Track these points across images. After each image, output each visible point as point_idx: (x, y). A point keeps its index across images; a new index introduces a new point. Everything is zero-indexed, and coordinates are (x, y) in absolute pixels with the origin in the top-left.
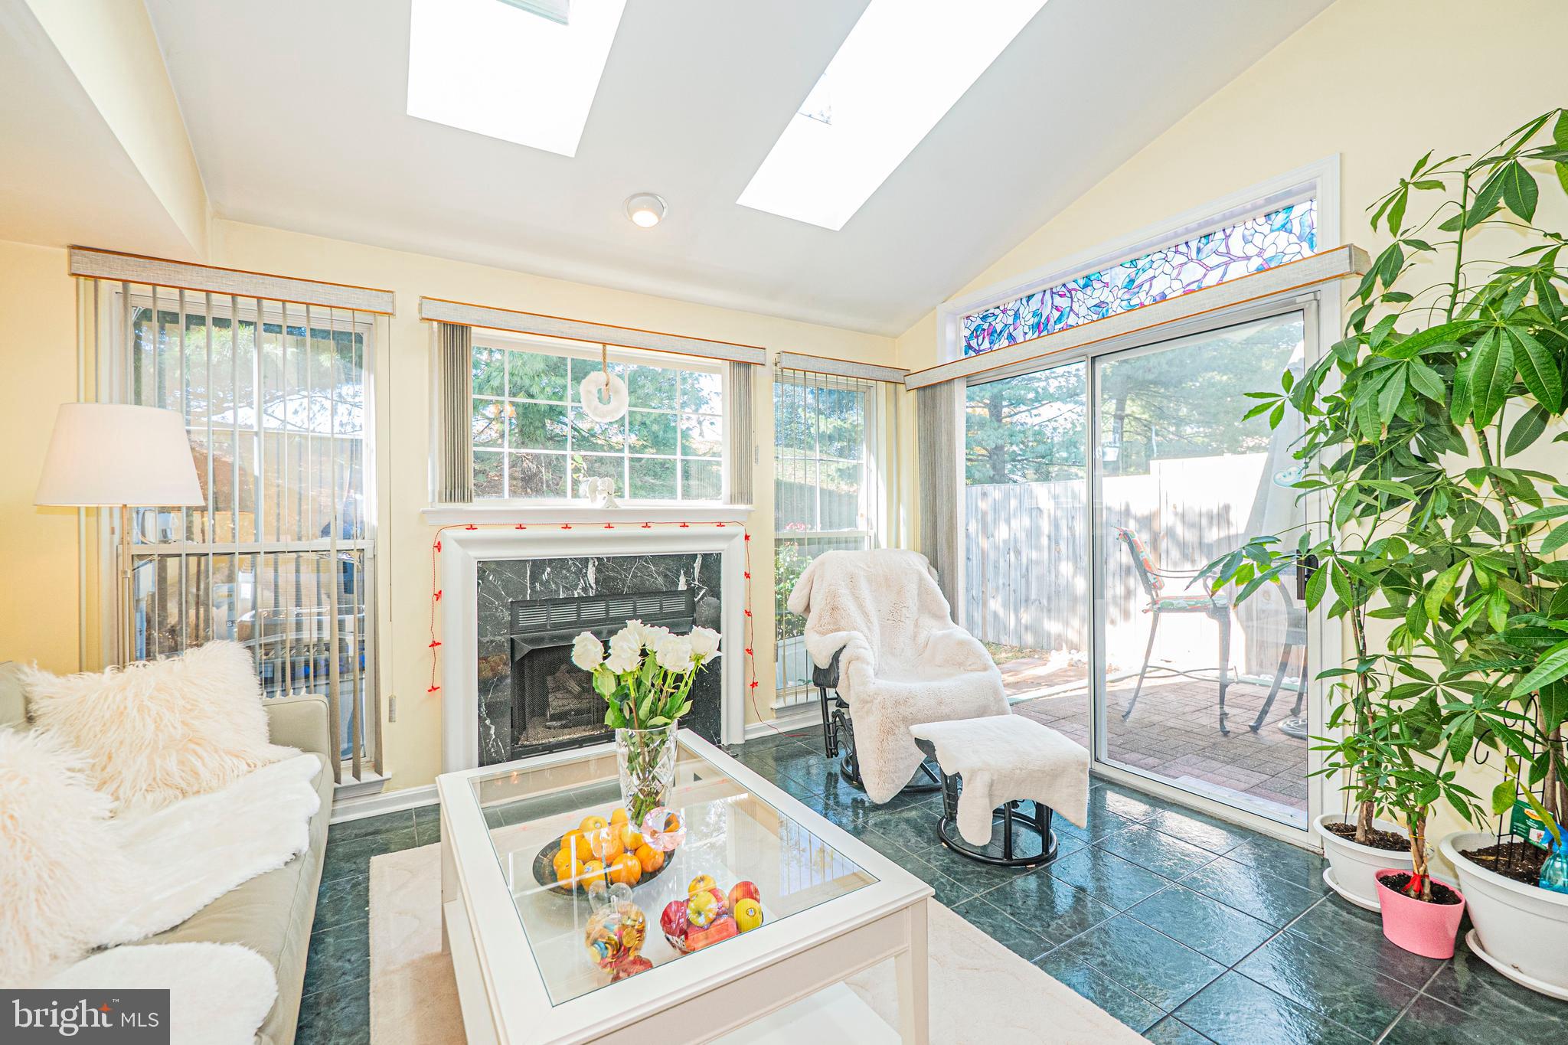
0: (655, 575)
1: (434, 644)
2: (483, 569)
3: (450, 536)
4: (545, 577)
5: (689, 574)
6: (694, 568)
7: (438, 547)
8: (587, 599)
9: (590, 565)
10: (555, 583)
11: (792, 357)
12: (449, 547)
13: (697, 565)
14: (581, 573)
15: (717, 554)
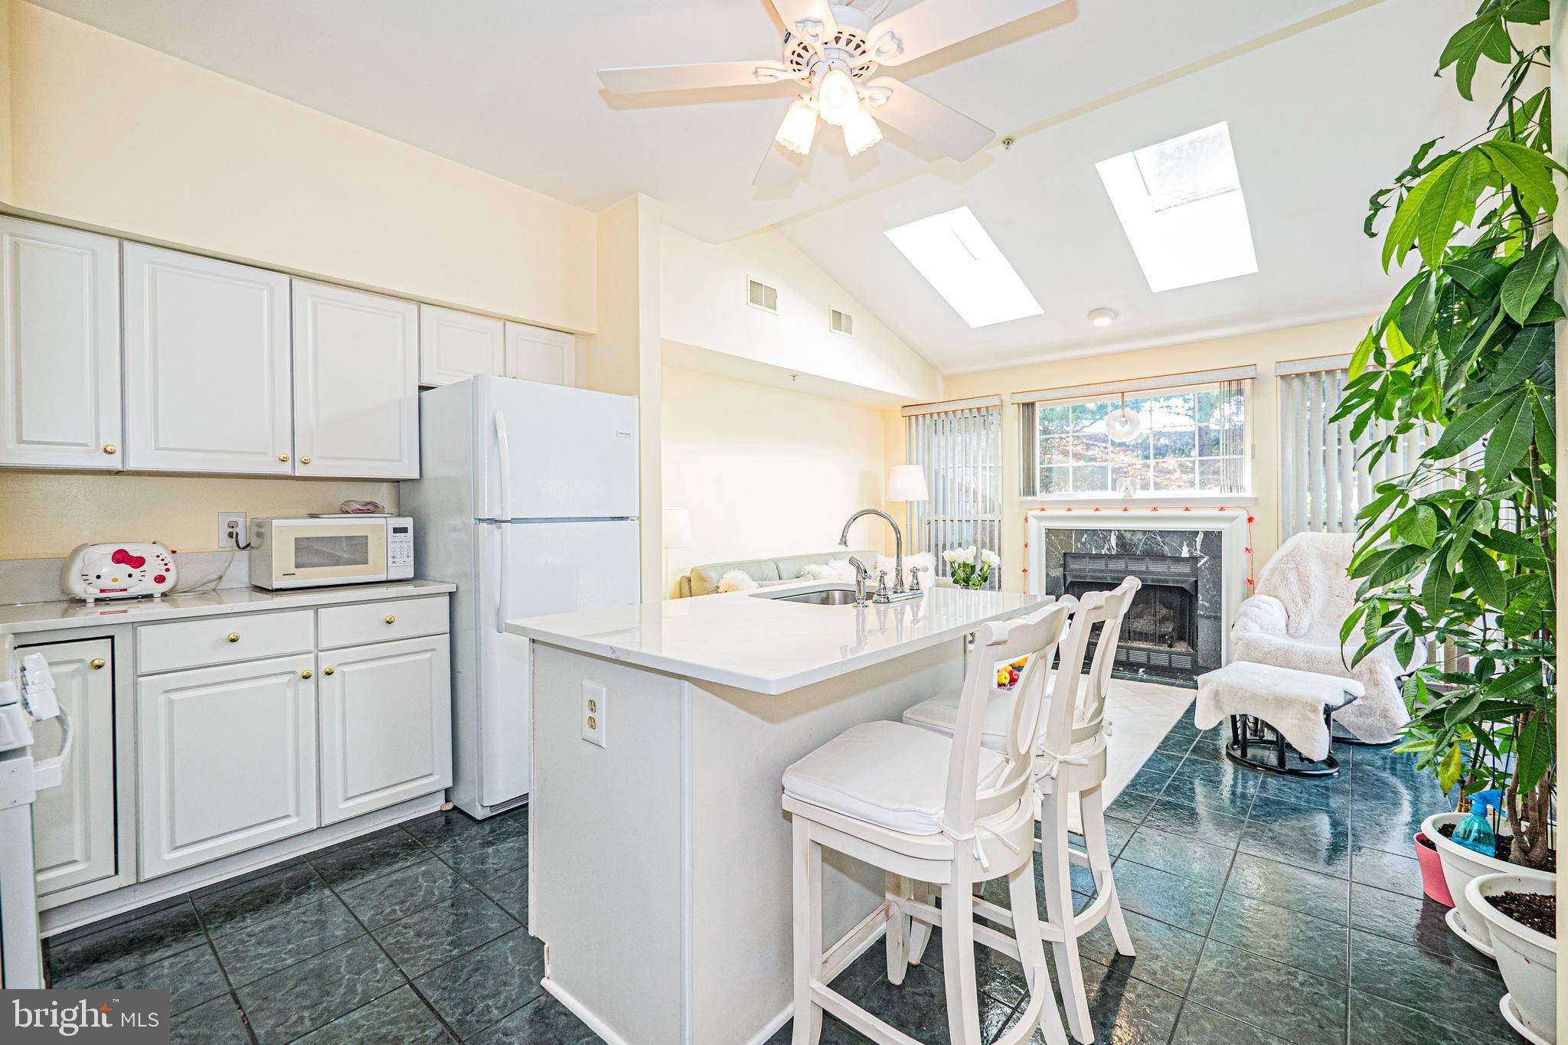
0: (1162, 544)
1: (1025, 571)
2: (1049, 532)
3: (1031, 513)
4: (1083, 540)
5: (1191, 545)
6: (1196, 542)
7: (1026, 520)
8: (1110, 557)
9: (1113, 534)
10: (1090, 544)
11: (1287, 364)
12: (1031, 520)
13: (1199, 539)
14: (1106, 539)
15: (1219, 532)
